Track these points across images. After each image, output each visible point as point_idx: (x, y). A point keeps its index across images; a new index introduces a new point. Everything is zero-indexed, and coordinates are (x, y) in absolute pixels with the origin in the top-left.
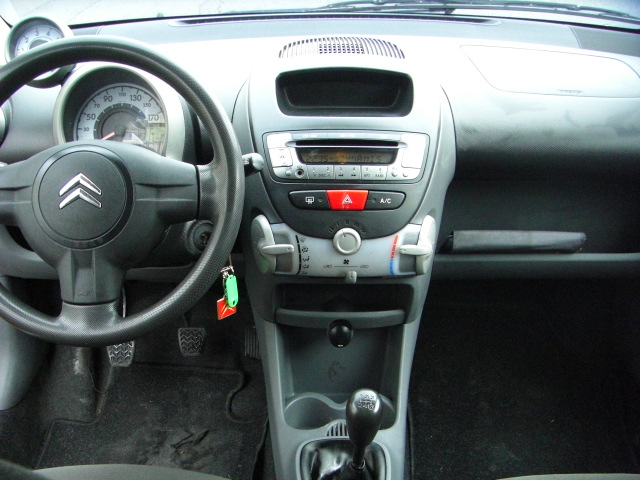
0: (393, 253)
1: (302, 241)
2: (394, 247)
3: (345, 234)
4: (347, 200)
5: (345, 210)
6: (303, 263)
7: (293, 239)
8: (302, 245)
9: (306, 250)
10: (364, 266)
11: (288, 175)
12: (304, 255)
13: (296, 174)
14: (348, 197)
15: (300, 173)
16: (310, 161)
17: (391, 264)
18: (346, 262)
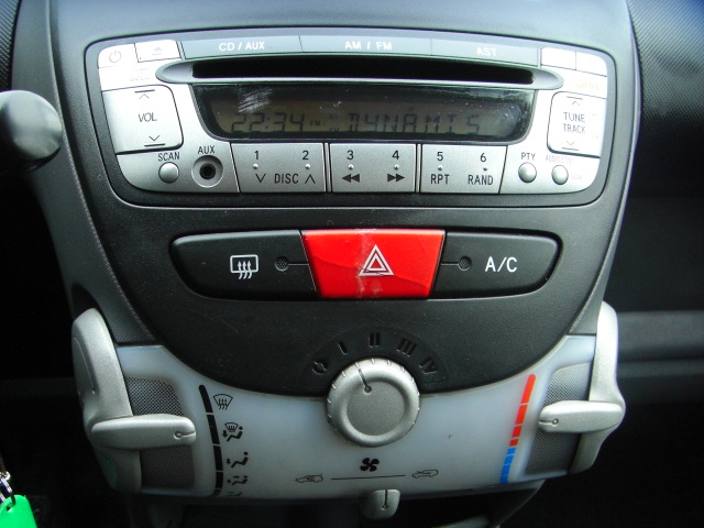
0: (517, 432)
1: (223, 405)
2: (522, 411)
3: (367, 383)
4: (374, 264)
5: (368, 297)
6: (228, 472)
7: (193, 399)
8: (222, 418)
9: (235, 432)
10: (425, 473)
11: (168, 179)
12: (230, 449)
13: (195, 176)
14: (376, 254)
15: (207, 172)
16: (244, 128)
17: (509, 460)
18: (369, 465)
